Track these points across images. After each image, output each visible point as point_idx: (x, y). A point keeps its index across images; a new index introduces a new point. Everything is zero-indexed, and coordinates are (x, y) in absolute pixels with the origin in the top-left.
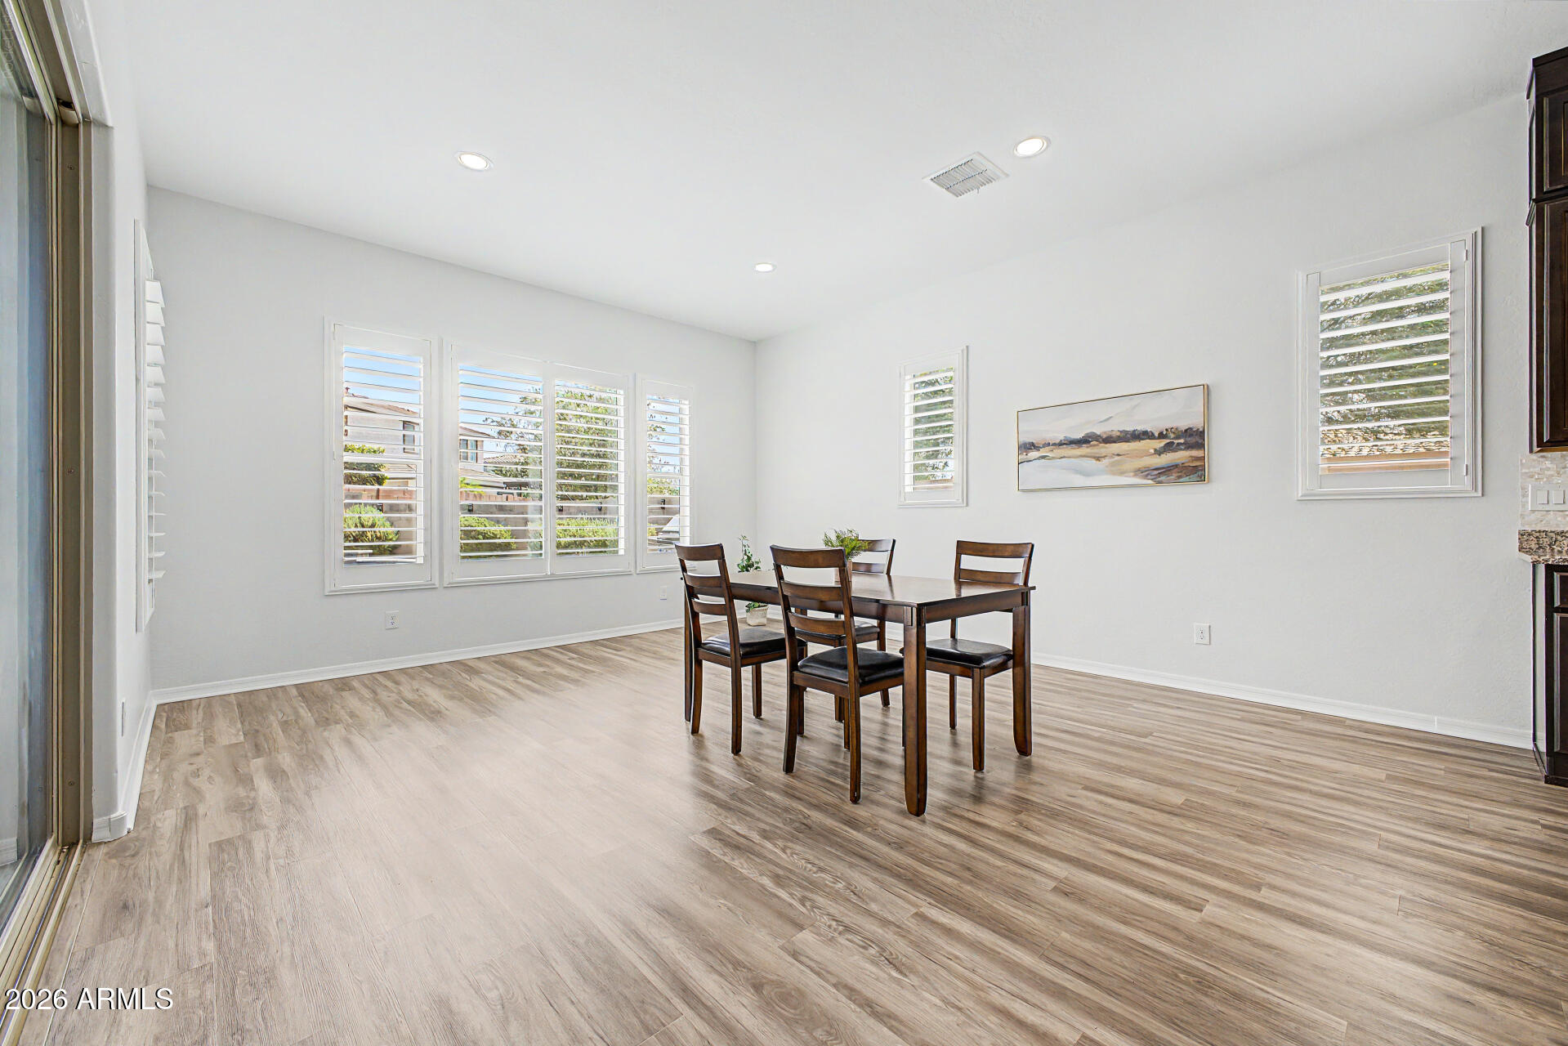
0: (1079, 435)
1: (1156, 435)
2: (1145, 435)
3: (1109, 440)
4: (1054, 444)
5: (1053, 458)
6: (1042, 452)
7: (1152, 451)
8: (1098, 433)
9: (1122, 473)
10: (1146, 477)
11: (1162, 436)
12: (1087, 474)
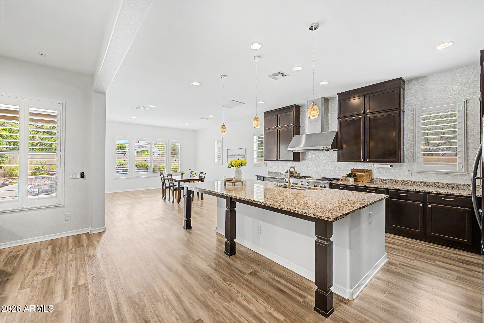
6: (230, 157)
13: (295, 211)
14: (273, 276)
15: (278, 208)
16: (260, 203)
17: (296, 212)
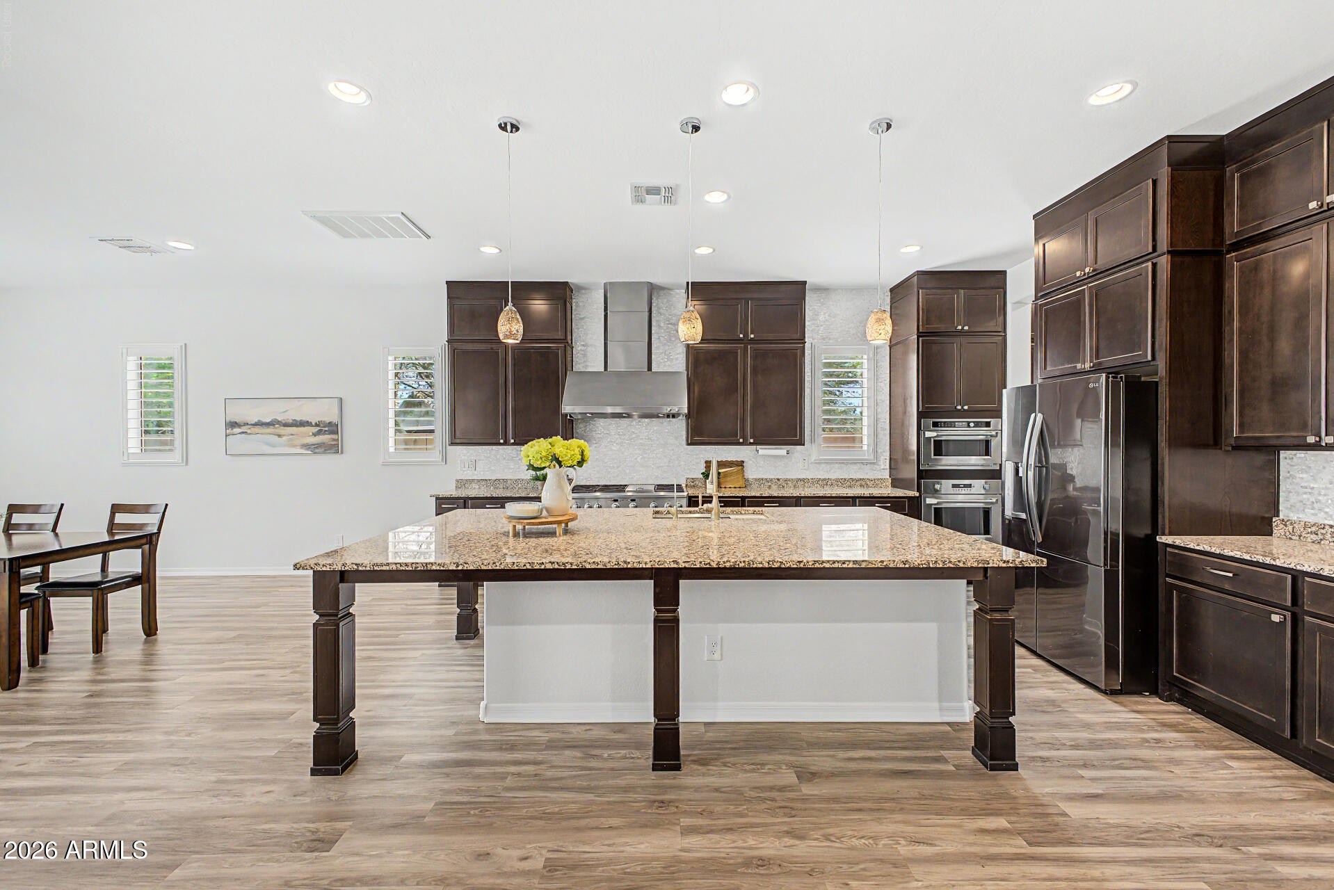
0: (268, 420)
1: (313, 424)
2: (308, 424)
3: (286, 425)
4: (252, 425)
5: (250, 434)
6: (244, 429)
7: (311, 434)
8: (280, 420)
9: (295, 446)
10: (308, 449)
11: (317, 425)
12: (274, 446)
13: (957, 563)
14: (841, 754)
15: (907, 566)
16: (844, 563)
17: (961, 565)
